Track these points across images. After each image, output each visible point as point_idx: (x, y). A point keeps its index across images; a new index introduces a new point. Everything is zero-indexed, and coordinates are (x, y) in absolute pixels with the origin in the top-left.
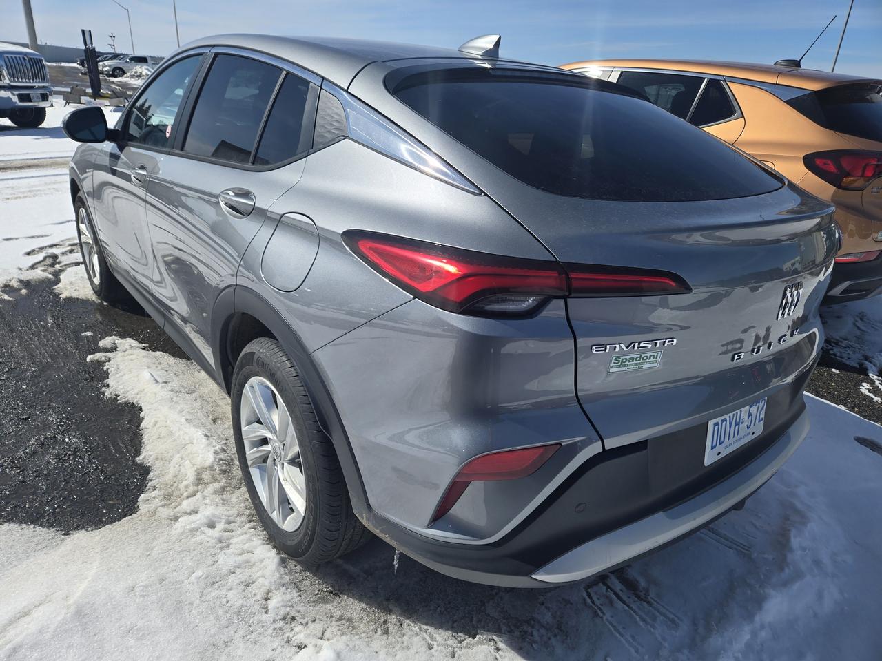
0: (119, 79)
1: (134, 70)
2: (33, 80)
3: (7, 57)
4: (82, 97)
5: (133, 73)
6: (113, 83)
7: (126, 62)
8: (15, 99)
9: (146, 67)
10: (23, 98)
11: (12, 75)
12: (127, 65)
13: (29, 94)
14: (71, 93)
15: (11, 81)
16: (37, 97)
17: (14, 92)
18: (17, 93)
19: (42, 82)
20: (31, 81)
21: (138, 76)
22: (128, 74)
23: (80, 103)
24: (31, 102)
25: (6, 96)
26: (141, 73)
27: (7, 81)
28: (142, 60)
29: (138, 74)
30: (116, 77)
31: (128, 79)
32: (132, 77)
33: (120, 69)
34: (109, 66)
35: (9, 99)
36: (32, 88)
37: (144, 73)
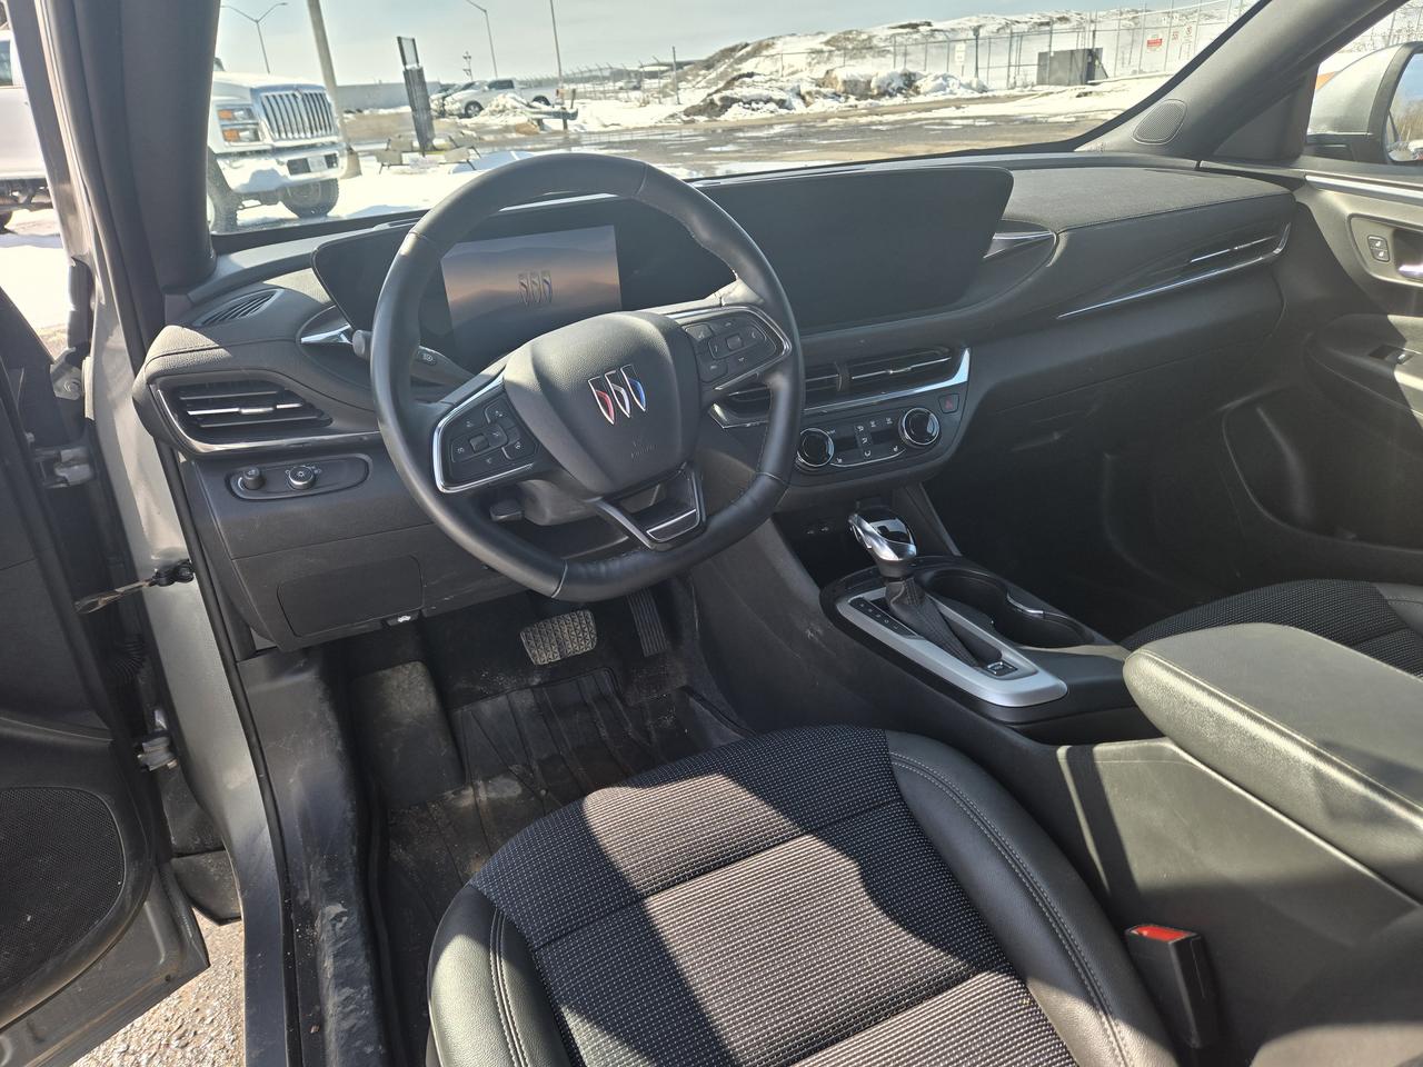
0: (474, 120)
1: (494, 103)
2: (312, 133)
3: (267, 97)
4: (404, 155)
5: (493, 108)
6: (466, 127)
7: (484, 91)
8: (284, 171)
9: (512, 95)
10: (295, 167)
11: (277, 129)
12: (485, 95)
13: (305, 160)
14: (387, 149)
15: (275, 140)
16: (320, 162)
17: (281, 159)
18: (286, 159)
19: (327, 135)
20: (309, 135)
21: (502, 111)
22: (487, 110)
23: (401, 164)
24: (309, 171)
25: (269, 168)
26: (504, 106)
27: (267, 141)
28: (507, 85)
29: (501, 108)
30: (469, 116)
31: (486, 118)
32: (492, 113)
33: (476, 104)
34: (460, 101)
35: (273, 172)
36: (312, 147)
37: (508, 106)
